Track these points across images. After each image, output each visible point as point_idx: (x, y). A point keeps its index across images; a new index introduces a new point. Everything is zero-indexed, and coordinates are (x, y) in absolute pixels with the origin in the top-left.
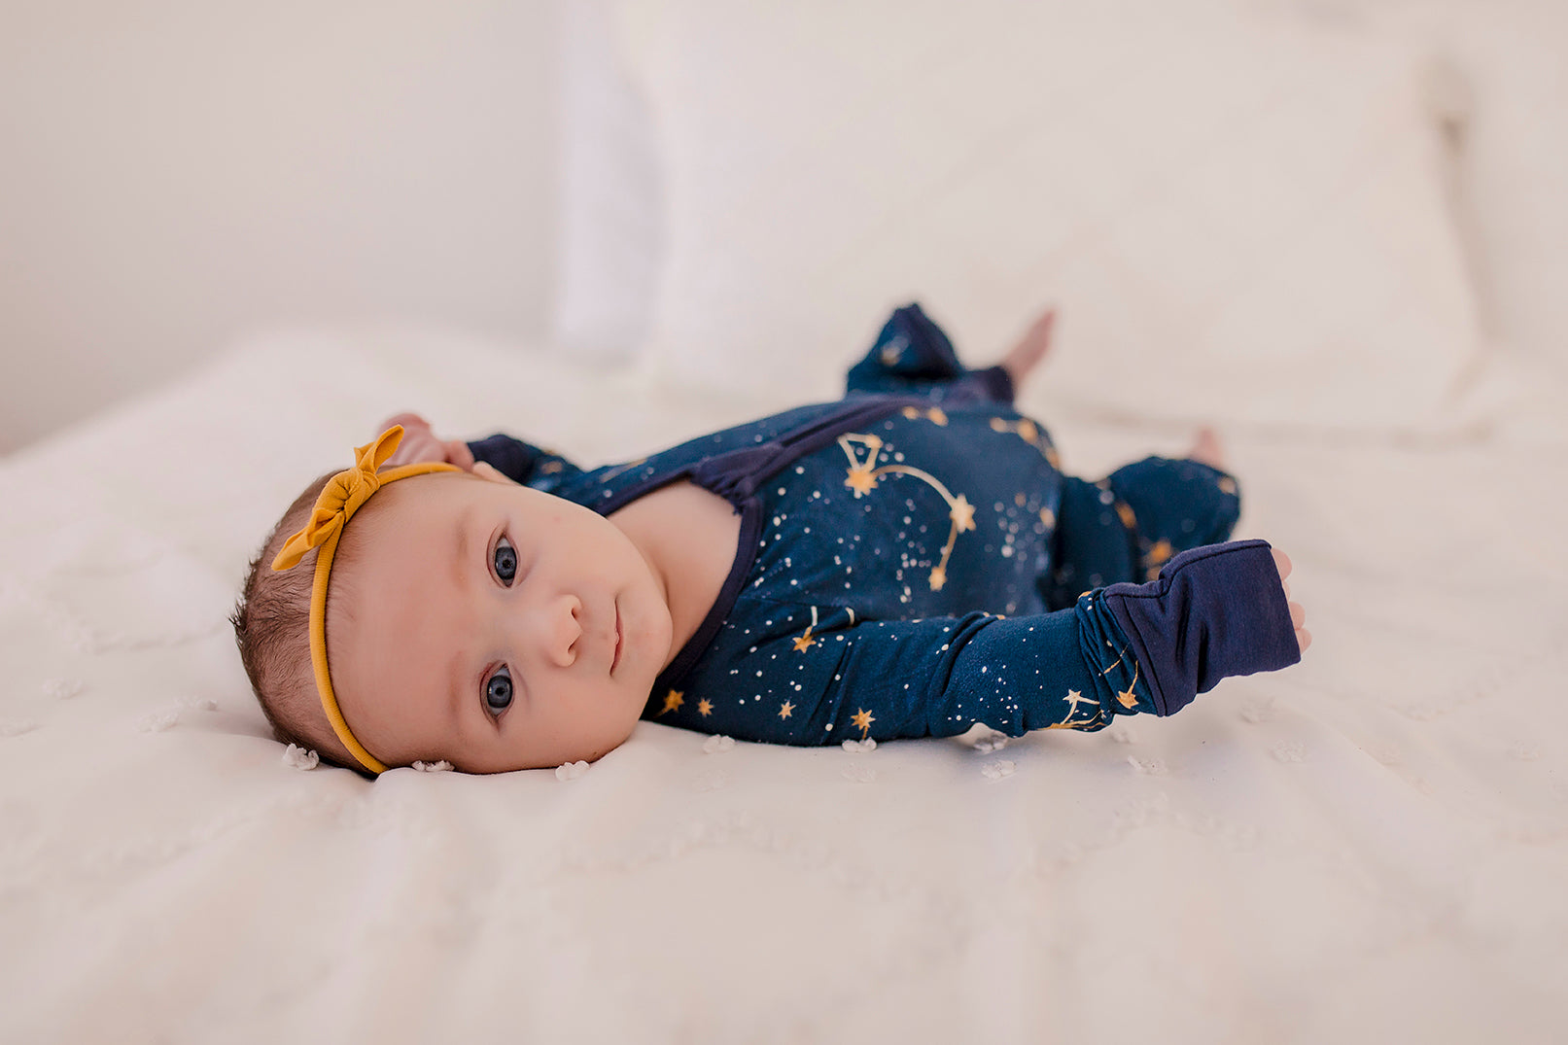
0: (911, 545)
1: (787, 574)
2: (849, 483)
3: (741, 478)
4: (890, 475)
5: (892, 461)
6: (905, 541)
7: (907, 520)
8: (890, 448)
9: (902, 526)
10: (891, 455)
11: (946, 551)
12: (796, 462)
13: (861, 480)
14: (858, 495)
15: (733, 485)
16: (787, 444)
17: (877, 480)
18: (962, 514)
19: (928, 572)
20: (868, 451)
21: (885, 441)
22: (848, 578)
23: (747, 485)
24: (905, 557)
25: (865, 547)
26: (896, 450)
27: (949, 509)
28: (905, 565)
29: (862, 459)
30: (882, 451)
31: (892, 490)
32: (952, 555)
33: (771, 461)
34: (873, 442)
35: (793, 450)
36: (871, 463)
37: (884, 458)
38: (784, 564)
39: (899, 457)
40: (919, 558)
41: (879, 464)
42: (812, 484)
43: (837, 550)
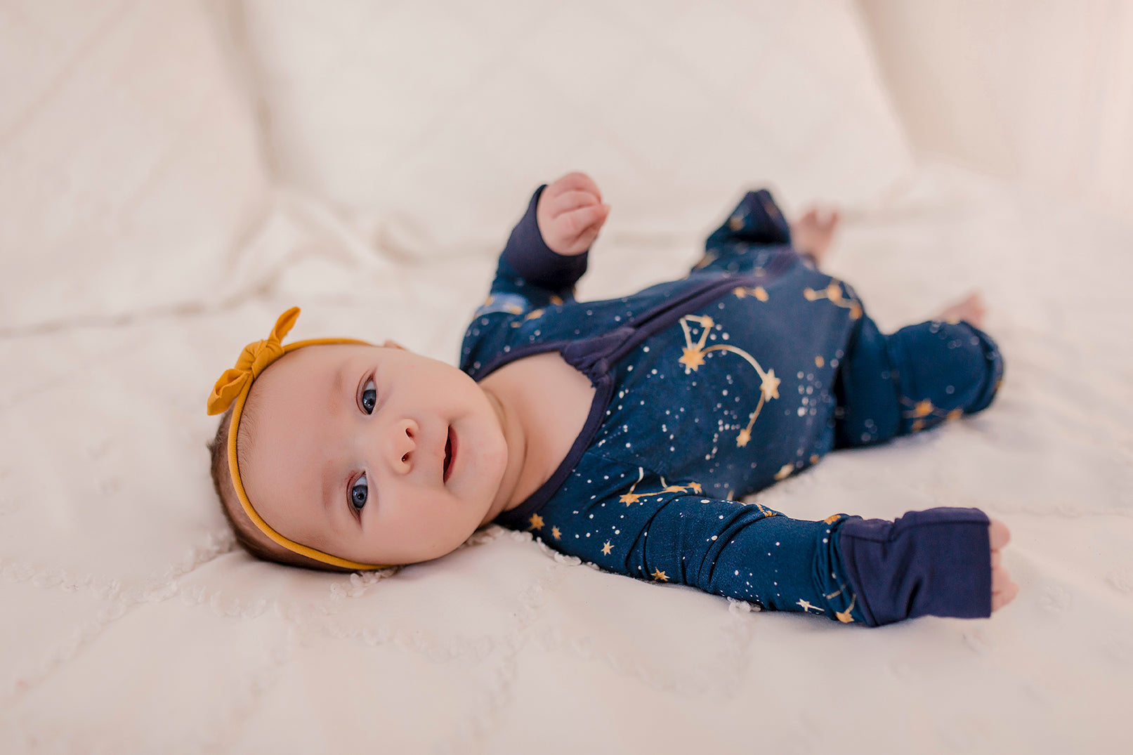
0: (726, 413)
1: (624, 438)
2: (682, 360)
3: (599, 359)
4: (716, 353)
5: (720, 341)
6: (721, 410)
7: (725, 393)
8: (719, 328)
9: (720, 398)
10: (719, 334)
11: (753, 417)
12: (644, 342)
13: (692, 358)
14: (688, 372)
15: (592, 365)
16: (638, 326)
17: (705, 358)
18: (770, 385)
19: (737, 433)
20: (701, 330)
21: (716, 322)
22: (671, 443)
23: (603, 366)
24: (720, 422)
25: (688, 416)
26: (724, 330)
27: (760, 381)
28: (721, 429)
29: (695, 339)
30: (713, 330)
31: (717, 365)
32: (758, 419)
33: (624, 342)
34: (706, 322)
35: (643, 332)
36: (702, 343)
37: (713, 337)
38: (622, 430)
39: (726, 336)
40: (732, 422)
41: (709, 342)
42: (653, 361)
43: (665, 420)
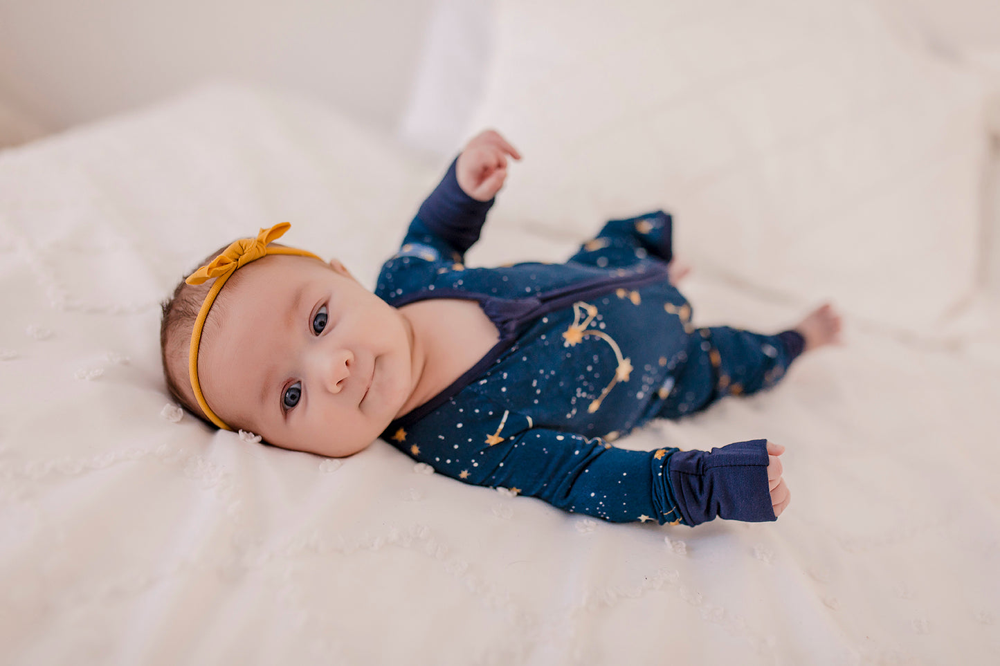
0: (585, 384)
2: (565, 335)
3: (511, 320)
4: (592, 337)
5: (597, 328)
6: (582, 381)
7: (589, 368)
8: (600, 318)
9: (585, 372)
10: (598, 322)
11: (605, 391)
12: (544, 315)
13: (573, 336)
14: (566, 345)
15: (505, 322)
16: (544, 301)
17: (583, 338)
18: (624, 370)
19: (591, 402)
20: (587, 316)
21: (599, 312)
22: (537, 397)
23: (513, 326)
24: (579, 390)
25: (555, 380)
26: (603, 321)
27: (617, 365)
28: (579, 395)
29: (581, 322)
30: (595, 319)
31: (590, 346)
32: (609, 395)
33: (532, 311)
34: (592, 311)
35: (546, 307)
36: (584, 326)
37: (594, 324)
39: (602, 326)
40: (588, 392)
41: (589, 327)
42: (546, 329)
43: (537, 376)
